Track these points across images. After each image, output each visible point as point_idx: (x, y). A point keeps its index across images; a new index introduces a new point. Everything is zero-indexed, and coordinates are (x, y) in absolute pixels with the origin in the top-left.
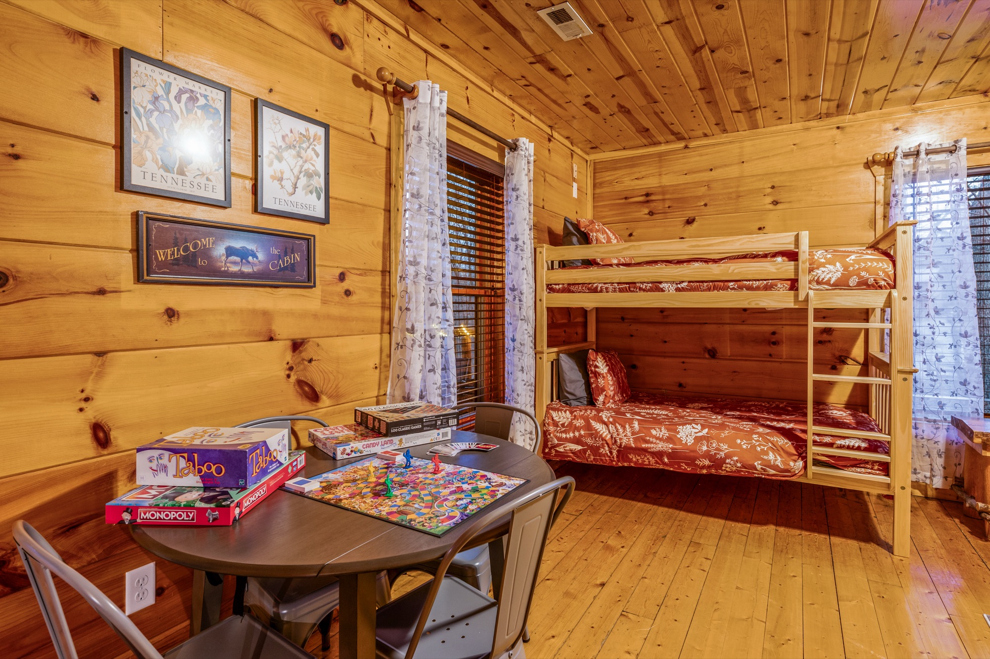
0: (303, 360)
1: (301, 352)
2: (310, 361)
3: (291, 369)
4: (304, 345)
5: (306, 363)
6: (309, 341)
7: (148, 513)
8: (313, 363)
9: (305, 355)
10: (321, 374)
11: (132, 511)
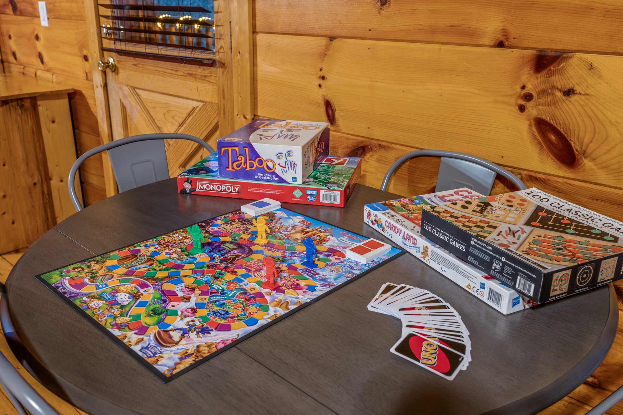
0: (554, 87)
1: (552, 74)
2: (569, 93)
3: (528, 97)
4: (560, 63)
5: (559, 94)
6: (570, 58)
7: (204, 185)
8: (574, 98)
9: (559, 81)
10: (587, 121)
11: (191, 181)
